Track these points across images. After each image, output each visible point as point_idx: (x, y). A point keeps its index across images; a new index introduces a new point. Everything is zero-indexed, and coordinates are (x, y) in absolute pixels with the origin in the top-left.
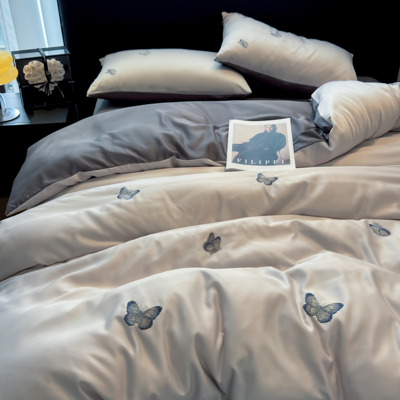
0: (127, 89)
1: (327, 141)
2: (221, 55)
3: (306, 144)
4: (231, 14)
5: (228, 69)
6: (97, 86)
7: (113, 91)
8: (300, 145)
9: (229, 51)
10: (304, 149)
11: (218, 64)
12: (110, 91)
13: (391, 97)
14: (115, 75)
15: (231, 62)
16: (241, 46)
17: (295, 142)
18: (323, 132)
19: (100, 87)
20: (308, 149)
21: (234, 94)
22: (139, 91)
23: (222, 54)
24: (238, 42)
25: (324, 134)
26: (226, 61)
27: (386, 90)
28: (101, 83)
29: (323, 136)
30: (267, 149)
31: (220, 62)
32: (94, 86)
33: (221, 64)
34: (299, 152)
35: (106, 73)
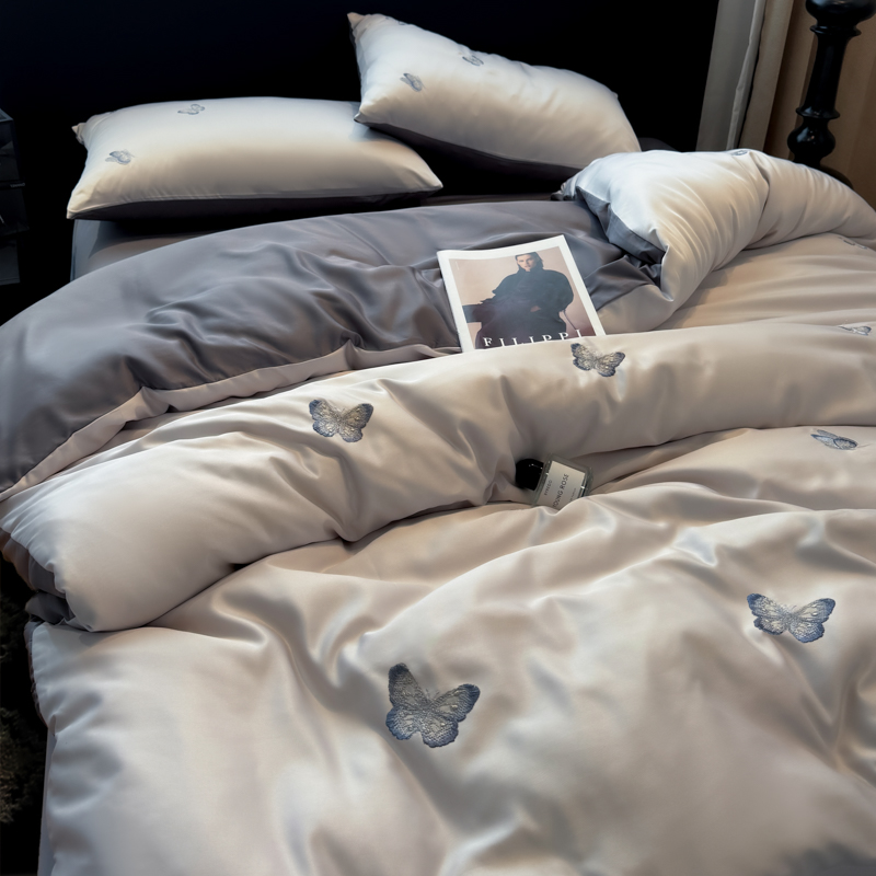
0: (162, 194)
1: (657, 281)
2: (370, 110)
3: (617, 293)
4: (368, 16)
5: (384, 138)
6: (91, 191)
7: (130, 201)
8: (604, 296)
9: (385, 99)
10: (614, 303)
11: (361, 129)
12: (123, 202)
13: (743, 180)
14: (130, 164)
15: (391, 124)
16: (409, 88)
17: (591, 290)
18: (639, 263)
19: (96, 195)
20: (621, 302)
21: (404, 191)
22: (191, 196)
23: (373, 107)
24: (402, 79)
25: (646, 266)
26: (379, 121)
27: (731, 167)
28: (98, 185)
29: (645, 271)
30: (536, 309)
31: (366, 124)
32: (81, 192)
33: (367, 128)
34: (605, 310)
35: (108, 160)
